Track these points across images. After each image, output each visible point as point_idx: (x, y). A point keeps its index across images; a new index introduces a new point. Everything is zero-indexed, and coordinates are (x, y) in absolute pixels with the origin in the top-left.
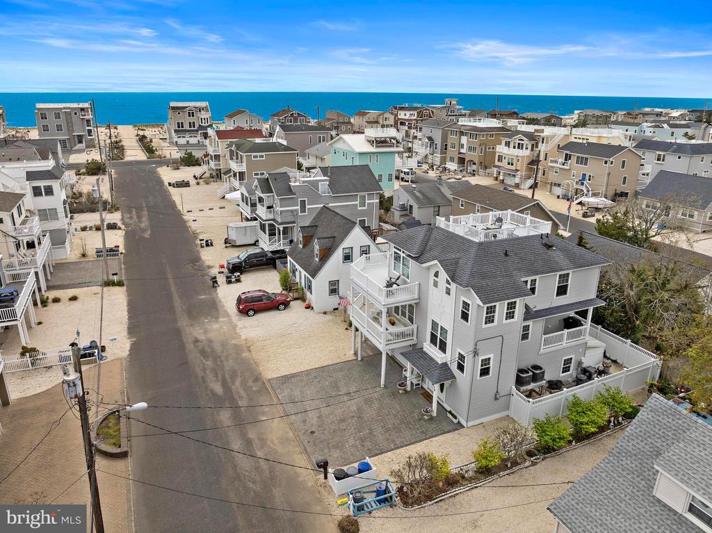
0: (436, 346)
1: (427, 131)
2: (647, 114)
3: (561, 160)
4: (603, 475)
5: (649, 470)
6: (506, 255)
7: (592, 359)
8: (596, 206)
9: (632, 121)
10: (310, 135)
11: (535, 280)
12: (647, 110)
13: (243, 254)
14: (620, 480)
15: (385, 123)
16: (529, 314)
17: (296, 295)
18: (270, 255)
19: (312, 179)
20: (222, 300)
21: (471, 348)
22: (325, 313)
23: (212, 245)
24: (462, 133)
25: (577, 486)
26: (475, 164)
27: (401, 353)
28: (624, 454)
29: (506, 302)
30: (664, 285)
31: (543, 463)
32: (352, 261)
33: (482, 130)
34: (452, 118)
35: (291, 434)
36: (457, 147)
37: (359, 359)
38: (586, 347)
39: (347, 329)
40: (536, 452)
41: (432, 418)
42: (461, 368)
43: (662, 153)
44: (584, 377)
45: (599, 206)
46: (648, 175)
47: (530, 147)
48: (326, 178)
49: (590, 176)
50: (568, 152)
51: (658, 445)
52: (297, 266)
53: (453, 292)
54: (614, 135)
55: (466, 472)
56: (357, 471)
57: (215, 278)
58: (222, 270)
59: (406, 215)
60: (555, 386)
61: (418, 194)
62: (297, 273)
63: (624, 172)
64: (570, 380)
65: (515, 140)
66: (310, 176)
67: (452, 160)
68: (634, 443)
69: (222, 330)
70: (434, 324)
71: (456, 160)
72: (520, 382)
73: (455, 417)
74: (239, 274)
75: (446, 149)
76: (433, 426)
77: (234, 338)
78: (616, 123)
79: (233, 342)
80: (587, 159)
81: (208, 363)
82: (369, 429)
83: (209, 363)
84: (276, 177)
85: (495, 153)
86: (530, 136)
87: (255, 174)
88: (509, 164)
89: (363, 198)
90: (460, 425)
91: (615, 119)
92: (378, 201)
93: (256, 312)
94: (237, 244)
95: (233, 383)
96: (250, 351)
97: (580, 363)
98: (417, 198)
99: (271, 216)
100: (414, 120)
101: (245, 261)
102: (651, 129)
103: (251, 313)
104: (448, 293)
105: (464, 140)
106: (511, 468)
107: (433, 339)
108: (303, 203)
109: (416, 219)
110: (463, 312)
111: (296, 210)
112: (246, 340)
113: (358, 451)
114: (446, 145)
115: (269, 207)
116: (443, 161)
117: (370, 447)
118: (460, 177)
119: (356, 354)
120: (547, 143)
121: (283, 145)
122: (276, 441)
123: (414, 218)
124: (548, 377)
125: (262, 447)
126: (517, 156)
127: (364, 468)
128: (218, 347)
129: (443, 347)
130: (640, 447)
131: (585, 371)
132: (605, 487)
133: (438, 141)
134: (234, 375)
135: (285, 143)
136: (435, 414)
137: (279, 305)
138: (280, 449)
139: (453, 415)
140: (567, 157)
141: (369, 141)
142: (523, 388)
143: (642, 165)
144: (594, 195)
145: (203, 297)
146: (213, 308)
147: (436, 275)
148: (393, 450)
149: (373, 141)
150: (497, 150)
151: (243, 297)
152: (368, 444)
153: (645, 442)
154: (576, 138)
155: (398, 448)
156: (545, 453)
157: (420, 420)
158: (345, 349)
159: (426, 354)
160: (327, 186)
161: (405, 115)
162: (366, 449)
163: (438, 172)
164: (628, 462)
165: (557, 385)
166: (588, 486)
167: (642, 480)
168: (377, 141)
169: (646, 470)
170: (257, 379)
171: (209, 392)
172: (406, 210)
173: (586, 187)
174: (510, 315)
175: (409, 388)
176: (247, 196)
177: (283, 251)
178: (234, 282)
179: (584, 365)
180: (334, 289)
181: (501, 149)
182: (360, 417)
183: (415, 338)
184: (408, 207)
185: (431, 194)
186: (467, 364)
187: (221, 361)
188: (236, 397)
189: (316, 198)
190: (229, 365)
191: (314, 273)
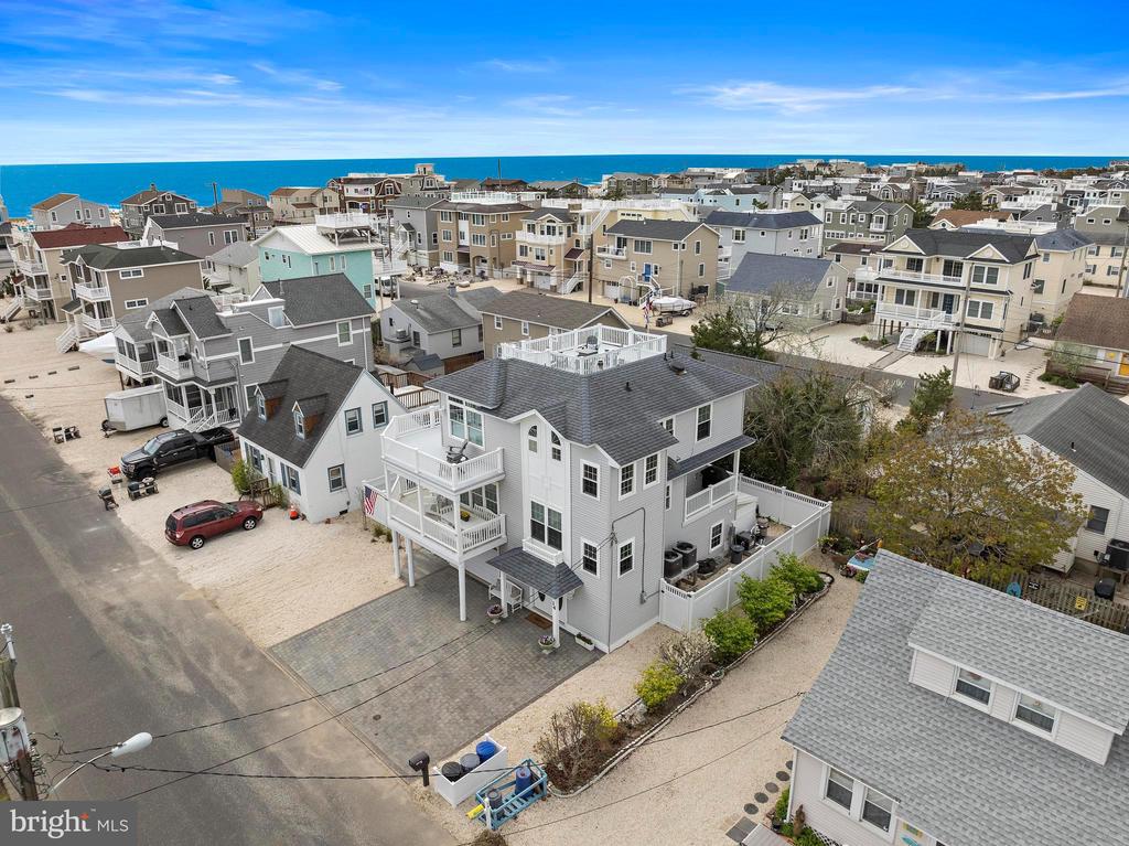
0: (543, 540)
1: (401, 216)
2: (697, 177)
3: (613, 247)
4: (841, 673)
5: (896, 652)
6: (628, 389)
7: (743, 522)
8: (671, 309)
9: (680, 186)
10: (209, 231)
11: (671, 420)
12: (696, 170)
13: (151, 445)
14: (864, 673)
15: (327, 205)
16: (674, 470)
17: (269, 500)
18: (200, 439)
19: (250, 303)
20: (133, 529)
21: (606, 534)
22: (328, 521)
23: (77, 435)
24: (459, 216)
25: (811, 696)
26: (485, 261)
27: (489, 562)
28: (859, 639)
29: (645, 458)
30: (818, 405)
31: (728, 678)
32: (361, 430)
33: (491, 209)
34: (430, 193)
35: (341, 729)
36: (454, 236)
37: (412, 584)
38: (737, 506)
39: (373, 541)
40: (714, 666)
41: (555, 652)
42: (590, 566)
43: (741, 229)
44: (740, 548)
45: (676, 309)
46: (726, 260)
47: (565, 231)
48: (278, 300)
49: (656, 268)
50: (622, 236)
51: (900, 616)
52: (263, 451)
53: (565, 454)
54: (674, 208)
55: (631, 717)
56: (478, 759)
57: (109, 492)
58: (118, 477)
59: (410, 348)
60: (708, 568)
61: (423, 313)
62: (264, 464)
63: (699, 259)
64: (722, 555)
65: (543, 221)
66: (246, 300)
67: (448, 257)
68: (869, 620)
69: (151, 581)
70: (536, 508)
71: (455, 257)
72: (669, 571)
73: (589, 642)
74: (151, 479)
75: (435, 241)
76: (561, 662)
77: (181, 591)
78: (661, 190)
79: (181, 597)
80: (649, 243)
81: (147, 642)
82: (467, 691)
83: (149, 642)
84: (189, 305)
85: (514, 243)
86: (564, 215)
87: (130, 304)
88: (538, 257)
89: (345, 327)
90: (598, 653)
91: (657, 186)
92: (369, 329)
93: (206, 539)
94: (128, 428)
95: (207, 666)
96: (217, 607)
97: (732, 529)
98: (423, 321)
99: (190, 373)
100: (373, 198)
101: (157, 455)
102: (711, 197)
103: (197, 542)
104: (557, 455)
105: (464, 225)
106: (688, 696)
107: (537, 531)
108: (246, 345)
109: (428, 353)
110: (586, 482)
111: (235, 358)
112: (203, 590)
113: (462, 728)
114: (435, 236)
115: (182, 358)
116: (434, 260)
117: (478, 718)
118: (467, 282)
119: (403, 577)
120: (589, 223)
121: (174, 251)
122: (321, 747)
123: (424, 352)
124: (700, 556)
125: (300, 762)
126: (549, 246)
127: (487, 752)
128: (157, 614)
129: (555, 540)
130: (877, 623)
131: (739, 539)
132: (847, 689)
133: (422, 229)
134: (203, 655)
135: (175, 246)
136: (557, 644)
137: (245, 521)
138: (332, 757)
139: (584, 639)
140: (621, 243)
141: (326, 235)
142: (675, 579)
143: (720, 247)
144: (666, 294)
145: (92, 530)
146: (120, 547)
147: (533, 432)
148: (514, 713)
149: (333, 235)
150: (518, 238)
151: (178, 517)
152: (473, 714)
153: (883, 615)
154: (623, 214)
155: (521, 708)
156: (725, 664)
157: (539, 657)
158: (383, 572)
159: (529, 556)
160: (282, 314)
161: (356, 191)
162: (472, 722)
163: (430, 277)
164: (868, 648)
165: (708, 565)
166: (825, 692)
167: (891, 666)
168: (339, 235)
169: (892, 652)
170: (249, 651)
171: (167, 693)
172: (409, 340)
173: (654, 284)
174: (651, 477)
175: (506, 615)
176: (132, 342)
177: (221, 430)
178: (144, 495)
179: (737, 531)
180: (337, 480)
181: (523, 236)
182: (445, 675)
183: (503, 534)
184: (412, 335)
185: (444, 312)
186: (600, 560)
187: (171, 635)
188: (222, 689)
189: (268, 334)
190: (187, 638)
191: (301, 457)
